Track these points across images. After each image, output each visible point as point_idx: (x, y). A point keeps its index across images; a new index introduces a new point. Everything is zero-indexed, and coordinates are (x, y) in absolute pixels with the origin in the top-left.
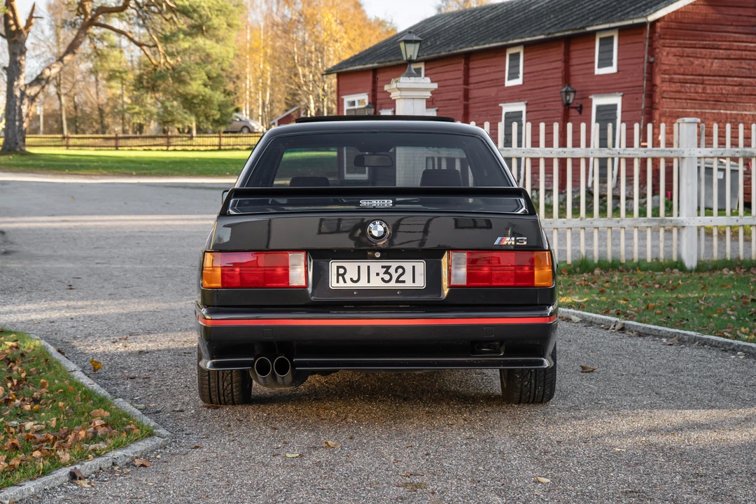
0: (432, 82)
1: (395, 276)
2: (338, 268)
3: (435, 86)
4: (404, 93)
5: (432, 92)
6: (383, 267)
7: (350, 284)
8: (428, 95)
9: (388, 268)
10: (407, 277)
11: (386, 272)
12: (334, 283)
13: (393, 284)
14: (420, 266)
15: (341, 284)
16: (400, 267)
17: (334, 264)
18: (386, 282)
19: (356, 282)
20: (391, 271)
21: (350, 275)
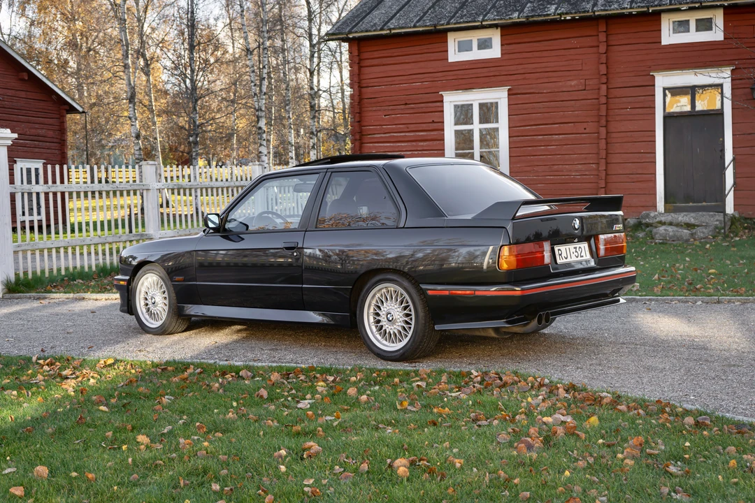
0: (12, 132)
1: (579, 253)
2: (559, 250)
3: (16, 136)
5: (12, 140)
6: (575, 248)
7: (565, 260)
8: (10, 143)
10: (583, 254)
11: (576, 252)
12: (559, 261)
13: (579, 258)
14: (585, 245)
15: (562, 261)
16: (580, 247)
17: (556, 248)
18: (577, 257)
19: (566, 258)
20: (577, 250)
21: (564, 255)
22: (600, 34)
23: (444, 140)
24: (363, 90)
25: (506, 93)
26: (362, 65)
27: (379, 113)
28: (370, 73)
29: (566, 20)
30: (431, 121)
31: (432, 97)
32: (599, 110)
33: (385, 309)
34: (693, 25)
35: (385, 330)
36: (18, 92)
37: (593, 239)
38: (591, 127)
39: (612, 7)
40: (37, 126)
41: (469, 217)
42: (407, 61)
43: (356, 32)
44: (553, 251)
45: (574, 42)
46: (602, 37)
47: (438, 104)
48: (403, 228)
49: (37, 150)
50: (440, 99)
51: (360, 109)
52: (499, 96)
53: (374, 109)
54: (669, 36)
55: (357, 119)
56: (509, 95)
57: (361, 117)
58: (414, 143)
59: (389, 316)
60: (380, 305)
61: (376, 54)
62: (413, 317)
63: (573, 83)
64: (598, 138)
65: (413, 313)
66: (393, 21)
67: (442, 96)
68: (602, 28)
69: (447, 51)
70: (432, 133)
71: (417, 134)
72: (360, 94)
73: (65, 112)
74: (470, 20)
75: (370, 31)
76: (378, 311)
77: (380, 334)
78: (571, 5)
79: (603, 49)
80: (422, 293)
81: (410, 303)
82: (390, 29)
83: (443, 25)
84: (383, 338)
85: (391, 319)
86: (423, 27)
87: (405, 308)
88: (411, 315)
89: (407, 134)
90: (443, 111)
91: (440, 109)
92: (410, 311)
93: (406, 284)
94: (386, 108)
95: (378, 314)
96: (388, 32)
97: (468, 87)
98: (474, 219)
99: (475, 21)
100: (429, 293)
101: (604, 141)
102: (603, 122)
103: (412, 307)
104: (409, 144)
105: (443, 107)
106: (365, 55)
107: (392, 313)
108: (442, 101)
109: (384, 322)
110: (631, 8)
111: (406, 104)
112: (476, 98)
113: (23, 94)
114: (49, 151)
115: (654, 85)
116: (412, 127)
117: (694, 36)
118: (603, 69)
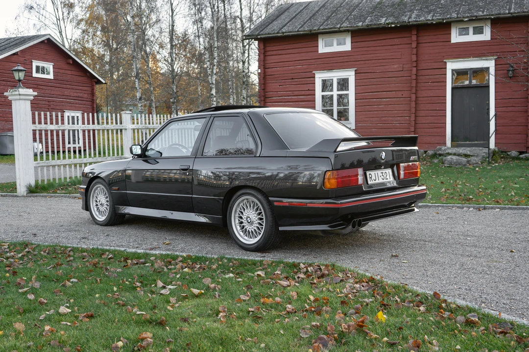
0: (34, 91)
1: (385, 177)
2: (370, 174)
3: (36, 93)
4: (21, 97)
5: (34, 97)
6: (381, 173)
7: (374, 182)
8: (32, 98)
9: (382, 173)
10: (388, 177)
11: (383, 175)
12: (370, 182)
13: (385, 180)
14: (389, 171)
15: (372, 182)
16: (386, 172)
17: (368, 173)
18: (383, 179)
19: (375, 180)
20: (384, 174)
21: (373, 178)
22: (413, 36)
23: (315, 101)
24: (267, 70)
25: (354, 72)
26: (266, 55)
27: (276, 84)
28: (271, 59)
29: (391, 27)
30: (307, 89)
31: (308, 75)
32: (411, 83)
33: (246, 215)
34: (471, 31)
35: (246, 229)
36: (66, 71)
37: (395, 167)
38: (406, 94)
39: (421, 19)
40: (78, 91)
41: (304, 150)
42: (293, 52)
43: (262, 34)
44: (365, 175)
45: (396, 41)
46: (414, 38)
47: (312, 79)
48: (259, 157)
49: (77, 105)
50: (313, 76)
51: (265, 81)
52: (350, 75)
53: (273, 81)
54: (456, 37)
55: (263, 88)
56: (355, 73)
57: (265, 87)
58: (297, 103)
59: (248, 219)
60: (242, 211)
61: (275, 48)
62: (264, 220)
63: (395, 66)
64: (410, 101)
65: (264, 217)
66: (285, 27)
67: (314, 74)
68: (414, 32)
69: (318, 46)
70: (308, 97)
71: (299, 97)
72: (265, 72)
73: (94, 84)
74: (332, 27)
75: (271, 34)
76: (241, 215)
77: (243, 231)
78: (395, 18)
79: (414, 45)
80: (270, 203)
81: (263, 211)
82: (283, 33)
83: (315, 30)
84: (244, 234)
85: (249, 221)
86: (303, 31)
87: (259, 214)
88: (263, 219)
89: (293, 97)
90: (315, 83)
91: (313, 82)
92: (263, 216)
93: (260, 197)
94: (280, 81)
95: (241, 218)
96: (282, 34)
97: (330, 69)
98: (308, 151)
99: (335, 28)
100: (276, 204)
101: (414, 102)
102: (414, 91)
103: (263, 213)
104: (294, 103)
105: (315, 81)
106: (268, 49)
107: (251, 217)
108: (314, 77)
109: (245, 224)
110: (432, 20)
111: (292, 79)
112: (335, 75)
113: (69, 72)
114: (84, 106)
115: (446, 68)
116: (296, 93)
117: (471, 37)
118: (414, 58)
